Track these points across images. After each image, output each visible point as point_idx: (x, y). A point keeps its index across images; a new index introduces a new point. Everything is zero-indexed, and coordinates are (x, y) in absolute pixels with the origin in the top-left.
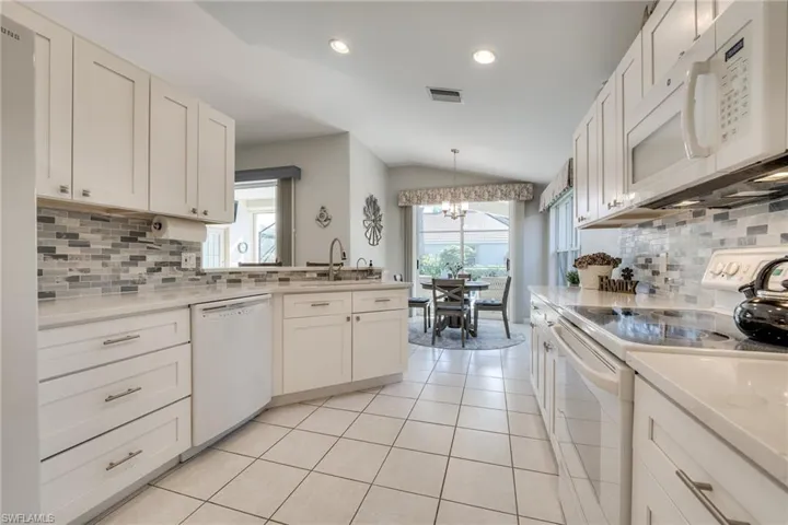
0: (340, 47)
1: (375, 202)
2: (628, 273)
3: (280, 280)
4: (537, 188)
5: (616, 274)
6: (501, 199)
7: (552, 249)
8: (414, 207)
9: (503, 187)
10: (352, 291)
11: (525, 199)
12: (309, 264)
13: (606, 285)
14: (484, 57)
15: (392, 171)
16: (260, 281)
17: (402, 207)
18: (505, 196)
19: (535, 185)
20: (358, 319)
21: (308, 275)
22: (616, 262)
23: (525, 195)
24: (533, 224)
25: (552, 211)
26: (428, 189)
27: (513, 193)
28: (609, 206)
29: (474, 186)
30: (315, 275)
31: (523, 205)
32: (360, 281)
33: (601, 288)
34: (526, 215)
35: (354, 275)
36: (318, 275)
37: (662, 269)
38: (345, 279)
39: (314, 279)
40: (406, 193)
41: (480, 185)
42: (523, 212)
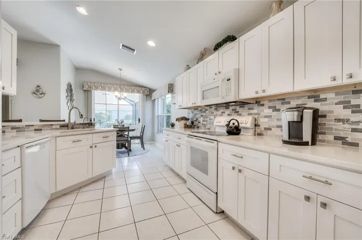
0: (82, 10)
1: (71, 86)
2: (192, 123)
3: (35, 130)
4: (151, 91)
5: (189, 123)
6: (137, 93)
7: (156, 114)
8: (93, 91)
9: (137, 88)
10: (92, 133)
11: (146, 94)
12: (41, 121)
13: (186, 127)
14: (151, 43)
15: (78, 70)
16: (20, 131)
17: (85, 90)
18: (138, 92)
19: (150, 89)
20: (96, 146)
21: (54, 127)
22: (188, 119)
23: (146, 92)
24: (149, 104)
26: (101, 83)
27: (141, 91)
28: (193, 104)
29: (125, 85)
30: (58, 127)
31: (145, 96)
32: (86, 129)
33: (185, 127)
34: (146, 100)
35: (81, 126)
36: (60, 126)
37: (201, 121)
38: (76, 128)
39: (57, 129)
40: (89, 84)
41: (128, 86)
42: (145, 99)
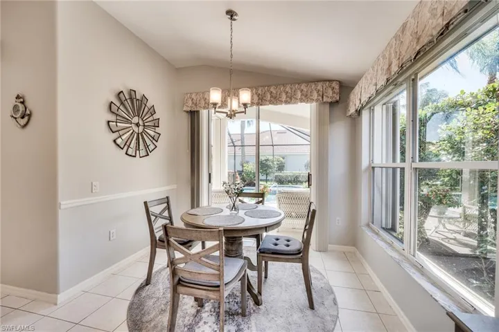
4: (345, 87)
6: (302, 100)
7: (365, 162)
8: (202, 111)
9: (303, 87)
11: (329, 100)
15: (179, 71)
17: (187, 111)
18: (306, 98)
23: (331, 95)
24: (338, 134)
25: (365, 115)
27: (315, 95)
31: (327, 106)
34: (331, 122)
40: (193, 96)
41: (276, 86)
42: (327, 118)
